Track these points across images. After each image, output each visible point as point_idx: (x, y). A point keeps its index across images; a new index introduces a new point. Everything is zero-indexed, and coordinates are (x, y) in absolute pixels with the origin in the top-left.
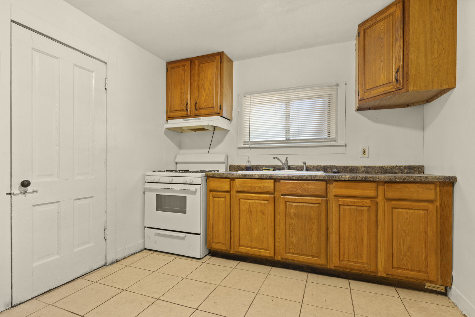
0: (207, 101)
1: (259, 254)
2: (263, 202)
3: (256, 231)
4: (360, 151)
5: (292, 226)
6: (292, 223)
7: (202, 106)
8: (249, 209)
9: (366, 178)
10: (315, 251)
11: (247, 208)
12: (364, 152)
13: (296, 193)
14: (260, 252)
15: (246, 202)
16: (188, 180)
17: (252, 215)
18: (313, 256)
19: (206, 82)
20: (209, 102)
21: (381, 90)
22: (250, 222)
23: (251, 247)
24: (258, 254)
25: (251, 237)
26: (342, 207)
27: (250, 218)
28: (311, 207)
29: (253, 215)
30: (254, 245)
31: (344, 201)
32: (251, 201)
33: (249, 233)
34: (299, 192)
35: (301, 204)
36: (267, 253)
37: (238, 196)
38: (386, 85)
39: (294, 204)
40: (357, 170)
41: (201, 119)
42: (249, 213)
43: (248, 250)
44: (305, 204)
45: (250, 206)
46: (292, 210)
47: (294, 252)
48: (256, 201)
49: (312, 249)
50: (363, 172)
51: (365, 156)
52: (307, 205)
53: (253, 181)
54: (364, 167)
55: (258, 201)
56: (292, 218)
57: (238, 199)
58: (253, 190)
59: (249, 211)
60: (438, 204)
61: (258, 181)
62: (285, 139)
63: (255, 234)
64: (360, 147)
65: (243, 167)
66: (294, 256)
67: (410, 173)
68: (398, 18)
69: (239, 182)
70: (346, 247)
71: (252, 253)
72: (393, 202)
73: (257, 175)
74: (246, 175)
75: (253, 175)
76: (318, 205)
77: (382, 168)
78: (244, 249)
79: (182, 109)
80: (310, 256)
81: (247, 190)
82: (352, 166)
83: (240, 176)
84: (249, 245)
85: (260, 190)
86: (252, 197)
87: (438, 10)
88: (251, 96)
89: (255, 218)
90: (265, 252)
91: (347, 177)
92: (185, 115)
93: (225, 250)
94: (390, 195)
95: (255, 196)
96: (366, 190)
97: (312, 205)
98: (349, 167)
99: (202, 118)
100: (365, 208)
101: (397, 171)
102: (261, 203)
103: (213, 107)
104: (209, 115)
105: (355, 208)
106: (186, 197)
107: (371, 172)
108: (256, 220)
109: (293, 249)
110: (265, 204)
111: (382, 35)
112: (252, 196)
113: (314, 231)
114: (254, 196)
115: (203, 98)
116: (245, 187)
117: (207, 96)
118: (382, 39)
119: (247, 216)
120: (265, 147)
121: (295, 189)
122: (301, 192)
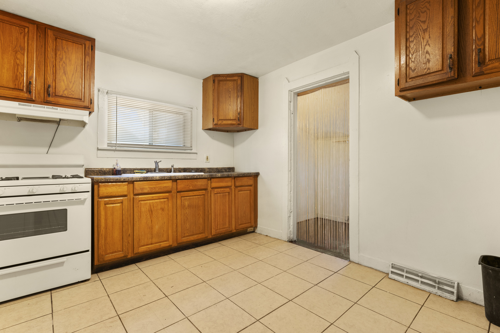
0: (70, 89)
1: (160, 247)
2: (162, 200)
3: (156, 227)
4: (205, 158)
5: (186, 215)
6: (186, 213)
7: (61, 94)
8: (150, 209)
9: (228, 175)
10: (201, 229)
11: (148, 209)
12: (207, 158)
13: (189, 189)
14: (160, 245)
15: (146, 203)
16: (68, 188)
17: (152, 214)
18: (200, 233)
19: (68, 64)
20: (73, 92)
21: (230, 122)
22: (151, 221)
23: (152, 244)
24: (158, 247)
25: (152, 235)
26: (216, 195)
27: (150, 217)
28: (199, 198)
29: (154, 213)
30: (154, 240)
31: (217, 191)
32: (151, 201)
33: (150, 231)
34: (191, 188)
35: (192, 197)
36: (166, 243)
37: (137, 198)
38: (232, 120)
39: (187, 198)
40: (204, 171)
41: (57, 109)
42: (150, 213)
43: (149, 248)
44: (195, 197)
45: (150, 206)
46: (186, 203)
47: (187, 235)
48: (156, 201)
49: (200, 228)
50: (207, 172)
51: (208, 161)
52: (196, 197)
53: (154, 182)
54: (208, 168)
55: (158, 200)
56: (186, 209)
57: (138, 201)
58: (153, 191)
59: (149, 211)
60: (253, 186)
61: (158, 182)
62: (148, 144)
63: (156, 231)
64: (205, 155)
65: (106, 170)
66: (187, 238)
67: (229, 172)
68: (239, 85)
69: (138, 185)
70: (219, 220)
71: (153, 249)
72: (239, 188)
73: (158, 177)
74: (147, 178)
75: (154, 177)
76: (203, 196)
77: (217, 169)
78: (144, 248)
79: (17, 87)
80: (198, 234)
81: (147, 192)
82: (201, 168)
83: (140, 178)
84: (150, 242)
85: (160, 190)
86: (153, 198)
87: (253, 89)
88: (117, 96)
89: (156, 216)
90: (165, 244)
91: (219, 175)
92: (25, 99)
93: (124, 257)
94: (237, 184)
95: (156, 196)
96: (227, 182)
97: (199, 196)
98: (200, 168)
99: (59, 108)
100: (227, 194)
101: (224, 171)
102: (161, 202)
103: (81, 99)
104: (71, 107)
105: (223, 194)
106: (66, 210)
107: (212, 172)
108: (156, 218)
109: (187, 233)
110: (164, 201)
111: (230, 90)
112: (153, 196)
113: (201, 215)
114: (154, 196)
115: (62, 83)
116: (145, 189)
117: (71, 82)
118: (230, 92)
119: (148, 216)
120: (131, 150)
121: (188, 186)
122: (192, 188)
